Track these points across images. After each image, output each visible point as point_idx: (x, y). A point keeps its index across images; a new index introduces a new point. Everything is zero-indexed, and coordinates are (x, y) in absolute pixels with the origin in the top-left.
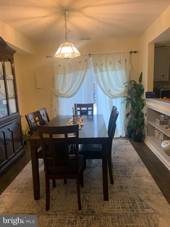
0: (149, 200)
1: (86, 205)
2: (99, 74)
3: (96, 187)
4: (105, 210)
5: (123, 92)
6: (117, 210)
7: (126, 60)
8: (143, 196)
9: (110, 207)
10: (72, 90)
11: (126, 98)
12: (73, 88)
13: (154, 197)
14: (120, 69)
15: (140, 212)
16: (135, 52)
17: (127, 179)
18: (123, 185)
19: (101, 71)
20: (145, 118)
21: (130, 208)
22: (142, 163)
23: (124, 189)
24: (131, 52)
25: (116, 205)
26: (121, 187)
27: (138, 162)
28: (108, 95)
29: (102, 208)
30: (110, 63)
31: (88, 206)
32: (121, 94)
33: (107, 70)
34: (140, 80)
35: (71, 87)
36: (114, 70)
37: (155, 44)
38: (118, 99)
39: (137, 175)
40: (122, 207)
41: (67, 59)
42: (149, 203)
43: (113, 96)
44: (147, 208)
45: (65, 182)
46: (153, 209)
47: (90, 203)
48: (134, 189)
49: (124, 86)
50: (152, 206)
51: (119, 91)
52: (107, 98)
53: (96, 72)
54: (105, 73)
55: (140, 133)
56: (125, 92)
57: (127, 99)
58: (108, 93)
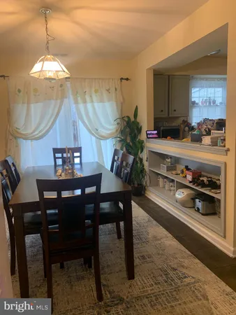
0: (183, 266)
1: (107, 293)
2: (81, 106)
3: (109, 263)
4: (136, 292)
5: (114, 131)
6: (151, 288)
7: (116, 90)
8: (173, 264)
9: (141, 287)
10: (41, 128)
11: (119, 139)
12: (43, 125)
13: (186, 262)
14: (109, 101)
15: (179, 284)
16: (127, 79)
17: (144, 245)
18: (143, 254)
19: (85, 102)
20: (146, 164)
21: (166, 282)
22: (155, 222)
23: (148, 259)
24: (122, 79)
25: (146, 282)
26: (143, 257)
27: (149, 221)
28: (95, 136)
29: (130, 291)
30: (96, 91)
31: (110, 293)
32: (111, 134)
33: (92, 102)
34: (136, 115)
35: (39, 124)
36: (102, 101)
37: (154, 71)
38: (108, 141)
39: (155, 238)
40: (156, 284)
41: (50, 79)
42: (184, 271)
43: (102, 136)
44: (185, 277)
45: (62, 267)
46: (193, 278)
47: (111, 289)
48: (159, 257)
49: (116, 123)
50: (190, 274)
51: (110, 130)
52: (94, 138)
53: (76, 102)
54: (89, 106)
55: (141, 185)
56: (117, 131)
57: (120, 141)
58: (94, 132)
